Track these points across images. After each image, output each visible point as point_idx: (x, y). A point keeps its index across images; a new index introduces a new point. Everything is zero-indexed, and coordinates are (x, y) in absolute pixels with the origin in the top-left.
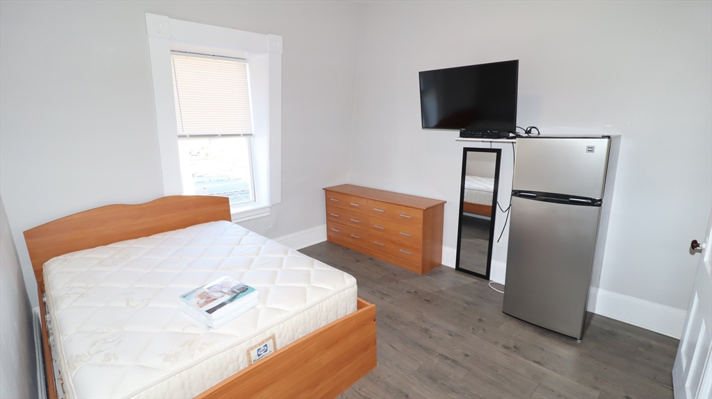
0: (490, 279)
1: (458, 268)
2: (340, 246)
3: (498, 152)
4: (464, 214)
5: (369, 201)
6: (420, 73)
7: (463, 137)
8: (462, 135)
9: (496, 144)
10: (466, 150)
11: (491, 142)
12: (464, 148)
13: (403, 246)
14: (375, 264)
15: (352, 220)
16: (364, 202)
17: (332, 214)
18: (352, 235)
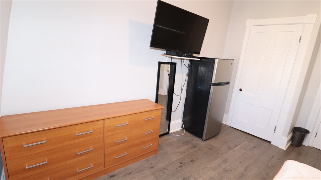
0: (170, 133)
3: (175, 64)
10: (160, 63)
13: (144, 143)
14: (125, 176)
15: (78, 153)
16: (98, 125)
17: (27, 167)
18: (78, 171)
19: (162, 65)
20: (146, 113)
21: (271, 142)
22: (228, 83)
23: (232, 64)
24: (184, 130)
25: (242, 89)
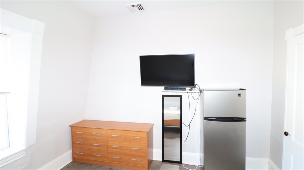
0: (182, 163)
1: (164, 161)
2: (84, 163)
3: (180, 96)
4: (165, 126)
5: (108, 130)
6: (140, 56)
7: (166, 90)
8: (166, 89)
9: (179, 93)
10: (163, 96)
11: (176, 92)
12: (162, 95)
13: (134, 156)
15: (94, 144)
16: (104, 132)
17: (77, 143)
18: (94, 155)
19: (165, 97)
20: (133, 132)
22: (242, 120)
23: (239, 95)
24: (197, 166)
25: (287, 133)
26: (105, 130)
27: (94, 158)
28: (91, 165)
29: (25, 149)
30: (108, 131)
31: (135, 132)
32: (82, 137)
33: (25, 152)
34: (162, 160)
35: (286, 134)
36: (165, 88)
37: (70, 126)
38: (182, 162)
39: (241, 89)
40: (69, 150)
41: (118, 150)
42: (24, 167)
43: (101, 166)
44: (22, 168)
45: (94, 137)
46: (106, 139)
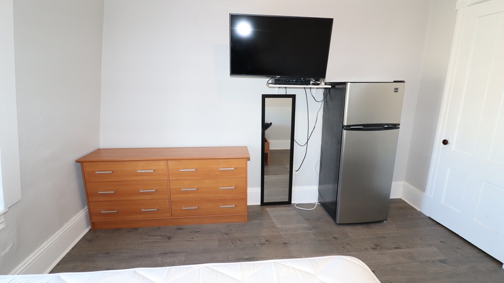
1: (263, 204)
2: (119, 229)
3: (293, 97)
7: (277, 84)
8: (277, 82)
9: (291, 89)
11: (286, 88)
12: (264, 95)
13: (224, 201)
14: (191, 232)
15: (141, 191)
16: (162, 165)
17: (99, 193)
18: (142, 210)
19: (267, 99)
20: (221, 161)
21: (502, 264)
22: (395, 126)
23: (396, 90)
24: (317, 204)
25: (447, 141)
26: (163, 163)
27: (141, 217)
28: (136, 229)
29: (4, 212)
30: (170, 163)
31: (224, 160)
32: (110, 180)
33: (3, 219)
34: (260, 204)
35: (445, 142)
36: (275, 81)
37: (77, 161)
38: (293, 202)
39: (395, 82)
40: (81, 210)
41: (191, 195)
42: (7, 250)
43: (159, 228)
44: (3, 253)
45: (140, 178)
46: (166, 178)
